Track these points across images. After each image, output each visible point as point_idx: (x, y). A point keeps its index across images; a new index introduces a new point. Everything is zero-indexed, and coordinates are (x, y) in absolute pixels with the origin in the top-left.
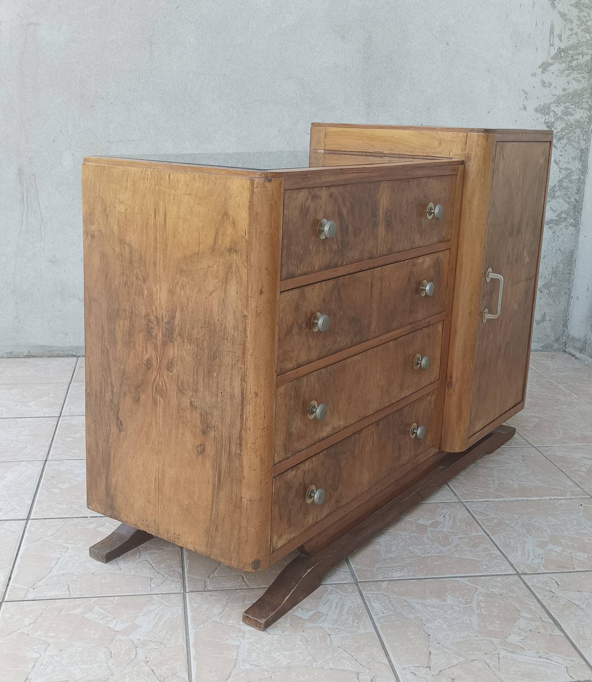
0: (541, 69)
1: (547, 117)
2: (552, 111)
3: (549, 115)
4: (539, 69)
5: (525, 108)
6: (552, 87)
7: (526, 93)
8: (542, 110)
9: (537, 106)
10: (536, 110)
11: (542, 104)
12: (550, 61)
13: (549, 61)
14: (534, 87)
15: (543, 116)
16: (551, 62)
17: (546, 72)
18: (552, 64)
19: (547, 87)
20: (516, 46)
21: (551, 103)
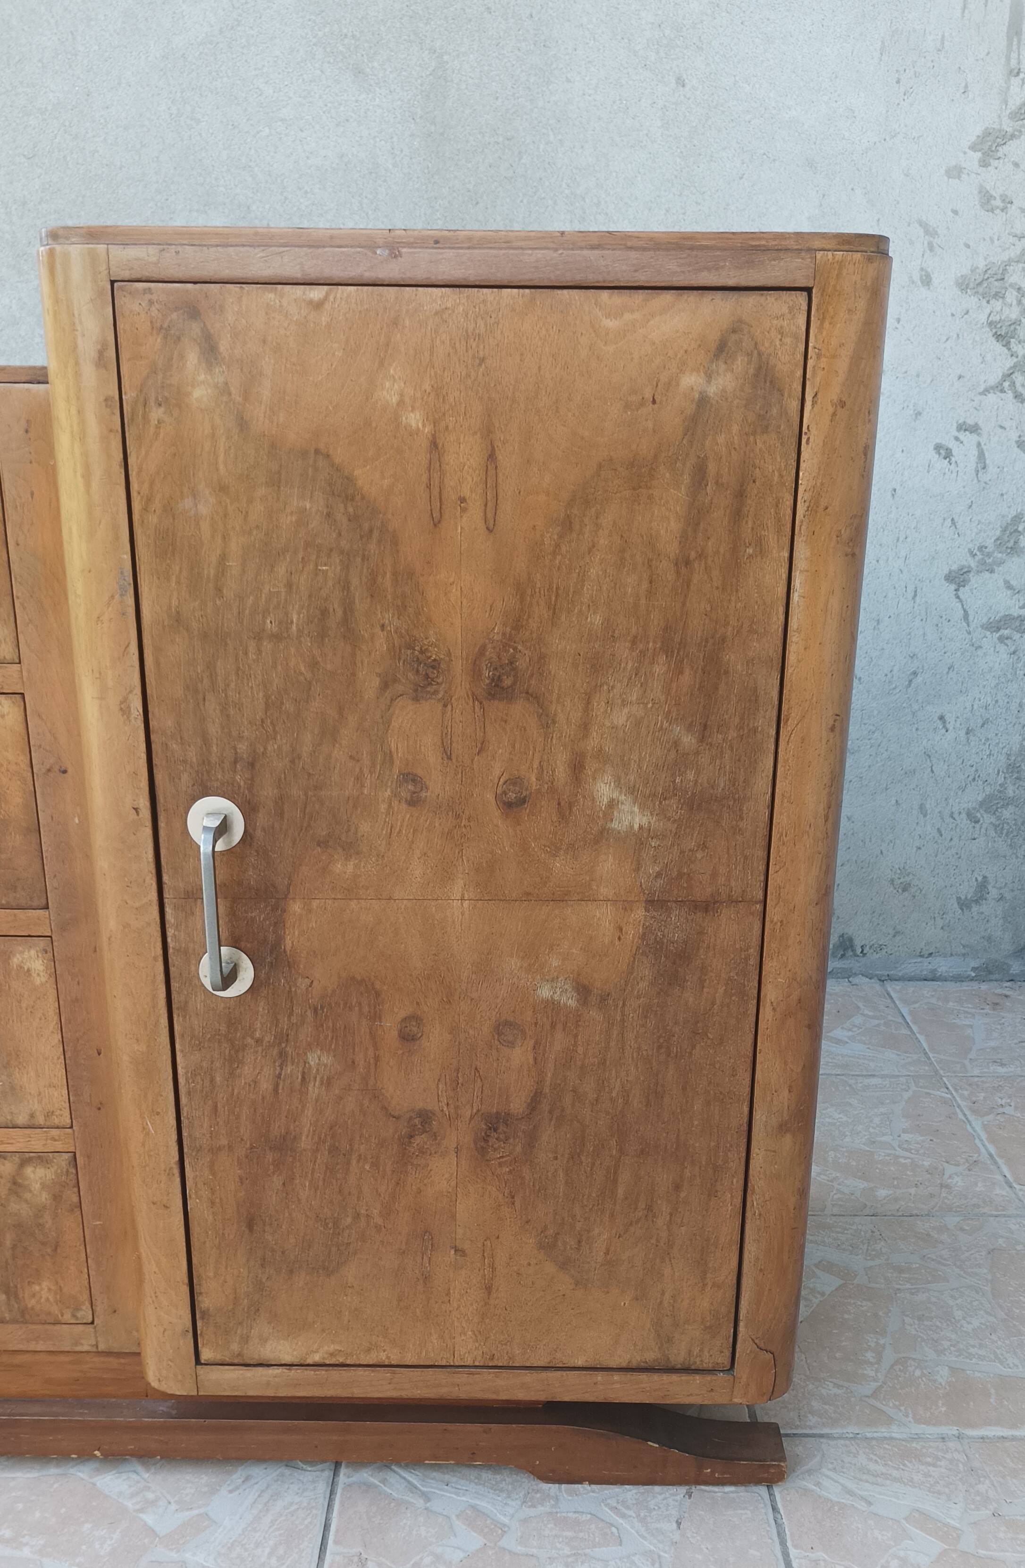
0: (979, 154)
1: (997, 304)
2: (1011, 285)
3: (1003, 298)
4: (971, 153)
5: (927, 280)
6: (1013, 210)
7: (929, 231)
8: (980, 284)
9: (966, 271)
10: (963, 285)
11: (982, 265)
12: (1008, 126)
13: (1005, 127)
14: (955, 212)
15: (984, 302)
16: (1010, 130)
17: (995, 163)
18: (1013, 137)
19: (998, 211)
20: (898, 82)
21: (1009, 263)
